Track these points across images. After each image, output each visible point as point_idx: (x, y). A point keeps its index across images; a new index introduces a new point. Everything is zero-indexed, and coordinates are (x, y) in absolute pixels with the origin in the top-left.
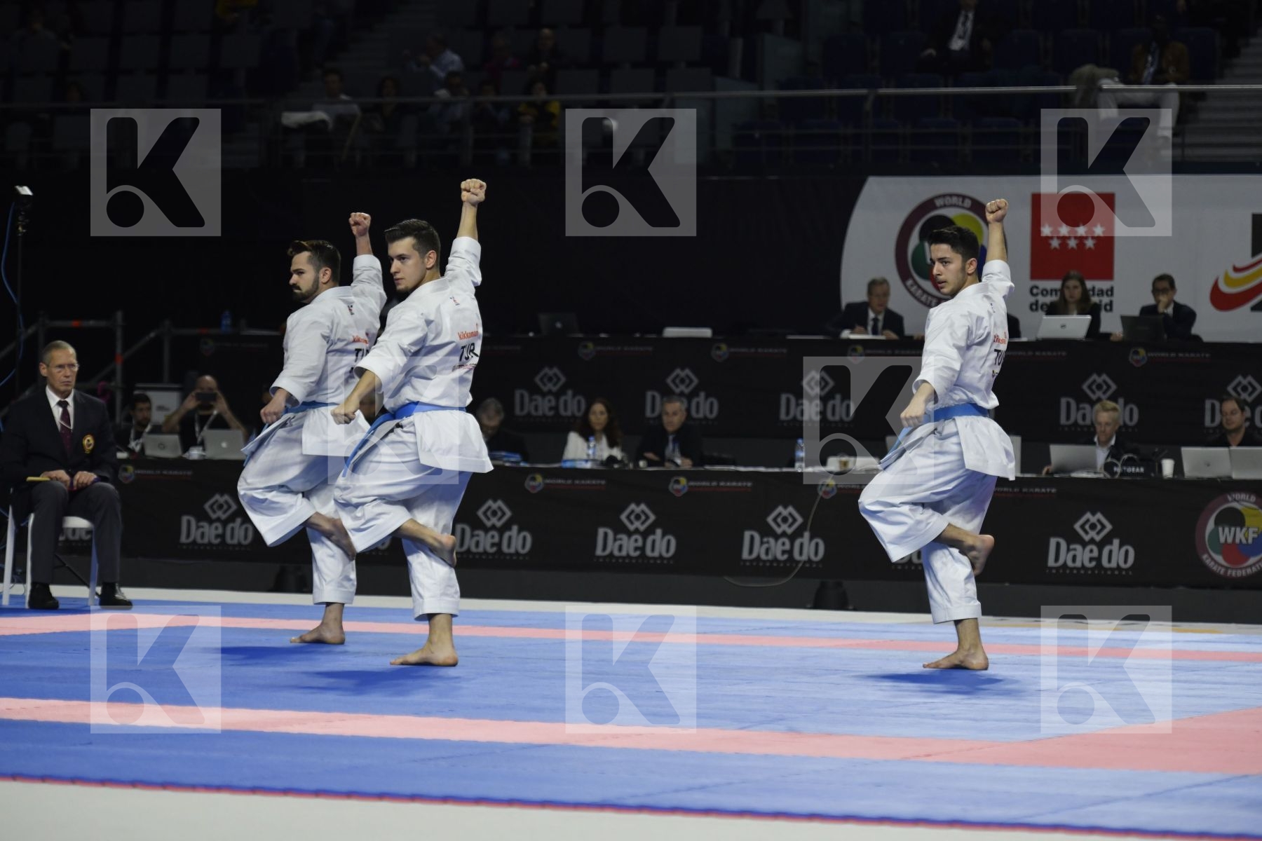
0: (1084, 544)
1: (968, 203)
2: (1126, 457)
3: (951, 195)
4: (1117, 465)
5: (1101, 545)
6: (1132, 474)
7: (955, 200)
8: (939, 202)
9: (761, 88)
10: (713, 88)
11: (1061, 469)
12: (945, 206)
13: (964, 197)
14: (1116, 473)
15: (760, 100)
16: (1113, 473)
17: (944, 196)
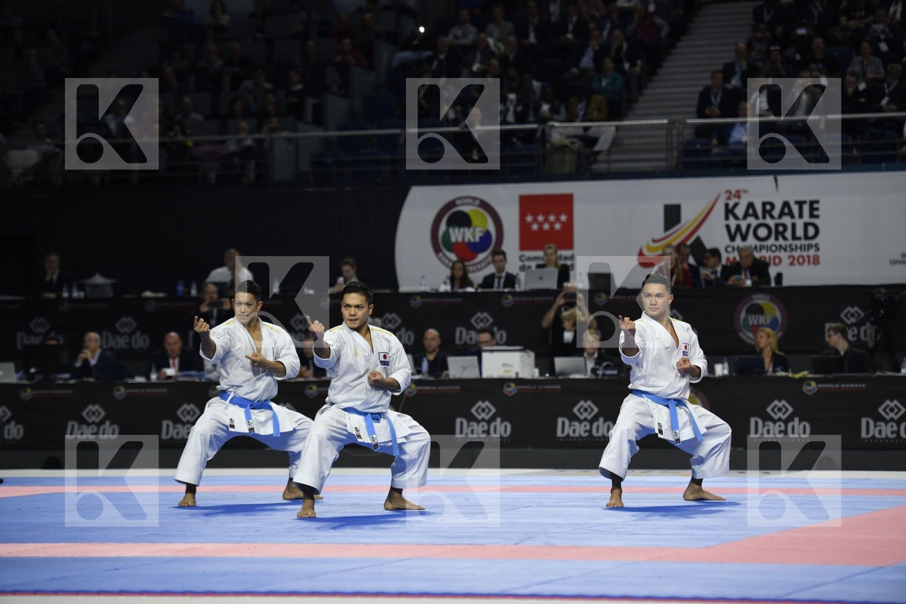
0: (580, 421)
1: (477, 202)
2: (604, 364)
3: (466, 197)
4: (598, 369)
5: (591, 422)
6: (609, 375)
7: (469, 201)
8: (458, 202)
9: (326, 130)
10: (296, 130)
11: (562, 373)
12: (462, 204)
13: (474, 199)
14: (598, 375)
15: (326, 140)
16: (597, 375)
17: (461, 198)
